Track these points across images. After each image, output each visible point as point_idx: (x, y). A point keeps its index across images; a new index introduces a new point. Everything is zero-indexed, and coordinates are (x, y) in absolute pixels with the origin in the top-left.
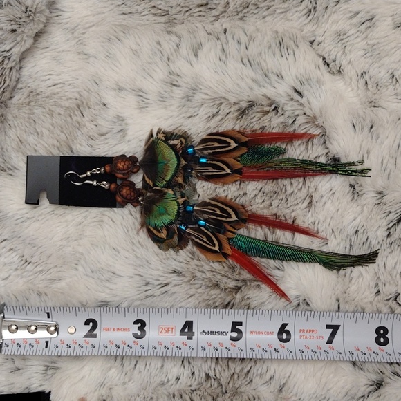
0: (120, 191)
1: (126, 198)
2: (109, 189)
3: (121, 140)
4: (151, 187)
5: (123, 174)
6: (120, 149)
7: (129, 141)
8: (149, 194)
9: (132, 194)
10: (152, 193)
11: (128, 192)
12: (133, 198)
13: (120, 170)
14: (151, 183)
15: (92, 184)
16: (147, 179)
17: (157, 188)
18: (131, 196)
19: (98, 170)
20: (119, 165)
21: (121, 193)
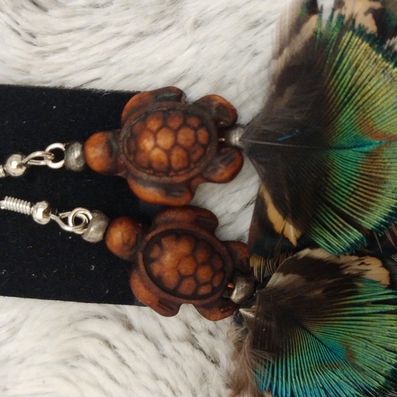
0: (148, 261)
1: (174, 292)
2: (102, 244)
3: (161, 15)
4: (289, 249)
5: (167, 189)
6: (159, 58)
7: (197, 24)
8: (277, 279)
9: (204, 274)
10: (291, 277)
11: (186, 268)
12: (204, 290)
13: (149, 167)
14: (292, 233)
15: (29, 218)
16: (274, 215)
17: (319, 254)
18: (199, 285)
19: (58, 155)
20: (148, 144)
21: (156, 268)
